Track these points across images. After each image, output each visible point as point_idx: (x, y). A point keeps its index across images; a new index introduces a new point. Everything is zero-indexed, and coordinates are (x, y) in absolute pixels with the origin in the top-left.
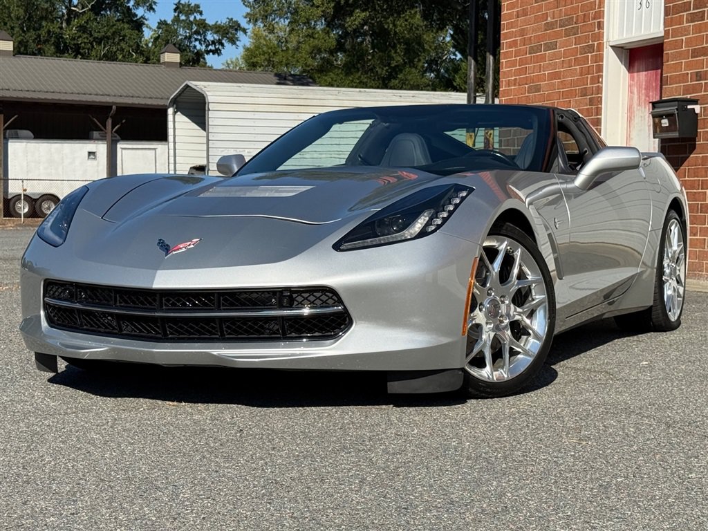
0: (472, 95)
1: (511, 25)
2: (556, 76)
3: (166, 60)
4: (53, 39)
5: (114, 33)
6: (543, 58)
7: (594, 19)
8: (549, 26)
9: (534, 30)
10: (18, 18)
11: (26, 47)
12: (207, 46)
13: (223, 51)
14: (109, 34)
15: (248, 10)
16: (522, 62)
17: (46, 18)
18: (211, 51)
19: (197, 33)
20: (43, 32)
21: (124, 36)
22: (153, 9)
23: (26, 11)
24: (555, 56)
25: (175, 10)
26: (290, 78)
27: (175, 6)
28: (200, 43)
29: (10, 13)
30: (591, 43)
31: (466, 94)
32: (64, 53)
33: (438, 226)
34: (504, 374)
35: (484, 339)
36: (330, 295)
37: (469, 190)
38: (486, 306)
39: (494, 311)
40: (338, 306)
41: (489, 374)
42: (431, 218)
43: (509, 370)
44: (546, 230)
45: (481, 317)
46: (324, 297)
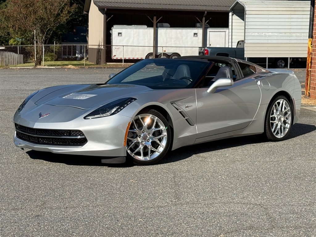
33: (118, 112)
34: (148, 158)
35: (140, 147)
36: (81, 132)
37: (135, 99)
38: (142, 136)
39: (145, 138)
40: (83, 136)
41: (141, 158)
42: (118, 109)
43: (150, 157)
44: (178, 110)
45: (139, 140)
46: (79, 133)
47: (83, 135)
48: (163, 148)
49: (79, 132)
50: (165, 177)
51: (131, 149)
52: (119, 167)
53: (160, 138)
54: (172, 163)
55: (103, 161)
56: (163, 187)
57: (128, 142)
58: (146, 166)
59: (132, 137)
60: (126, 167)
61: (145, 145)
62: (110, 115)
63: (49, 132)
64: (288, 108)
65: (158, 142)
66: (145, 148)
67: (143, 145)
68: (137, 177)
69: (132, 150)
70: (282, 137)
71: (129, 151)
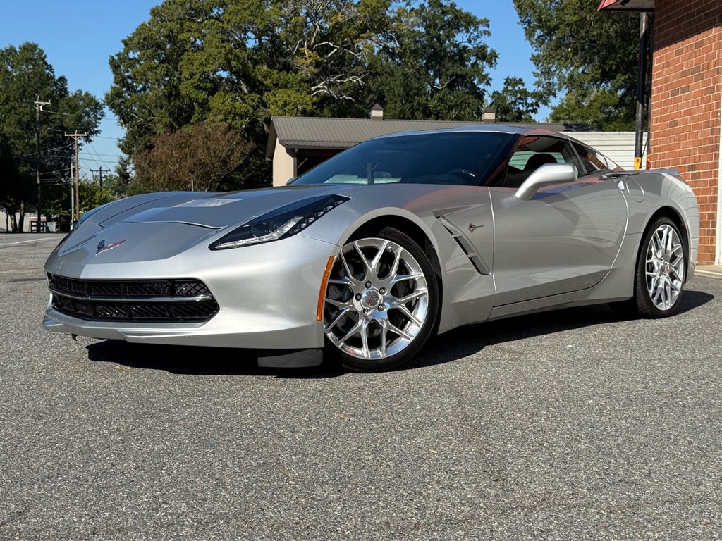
0: (640, 131)
1: (659, 75)
2: (688, 113)
3: (486, 118)
4: (421, 109)
5: (462, 102)
6: (679, 99)
7: (715, 66)
8: (684, 74)
9: (674, 78)
10: (399, 95)
11: (404, 114)
12: (527, 107)
13: (538, 110)
14: (458, 103)
15: (537, 79)
16: (666, 103)
17: (417, 94)
18: (530, 110)
19: (520, 98)
20: (415, 104)
21: (469, 103)
22: (490, 84)
23: (404, 90)
24: (687, 98)
25: (505, 84)
26: (575, 126)
27: (505, 81)
28: (523, 106)
29: (394, 92)
30: (712, 85)
31: (634, 133)
32: (429, 117)
33: (301, 230)
34: (381, 354)
35: (360, 323)
36: (202, 285)
37: (346, 199)
38: (363, 296)
39: (371, 300)
40: (208, 295)
41: (363, 353)
42: (299, 223)
43: (386, 350)
44: (451, 233)
45: (358, 306)
46: (198, 288)
47: (207, 292)
48: (418, 326)
49: (197, 285)
50: (435, 403)
51: (335, 330)
52: (306, 378)
53: (411, 302)
54: (441, 365)
55: (263, 362)
56: (438, 437)
57: (329, 312)
58: (375, 375)
59: (340, 300)
60: (325, 377)
61: (371, 318)
62: (280, 239)
63: (120, 288)
64: (677, 246)
65: (406, 310)
66: (373, 326)
67: (367, 320)
68: (354, 403)
69: (339, 333)
70: (668, 308)
71: (330, 335)
